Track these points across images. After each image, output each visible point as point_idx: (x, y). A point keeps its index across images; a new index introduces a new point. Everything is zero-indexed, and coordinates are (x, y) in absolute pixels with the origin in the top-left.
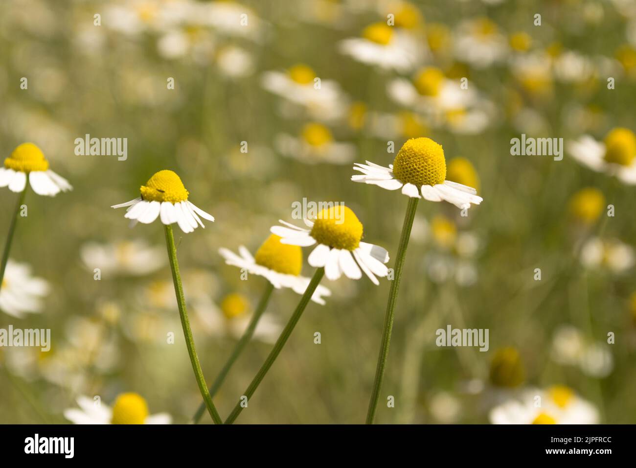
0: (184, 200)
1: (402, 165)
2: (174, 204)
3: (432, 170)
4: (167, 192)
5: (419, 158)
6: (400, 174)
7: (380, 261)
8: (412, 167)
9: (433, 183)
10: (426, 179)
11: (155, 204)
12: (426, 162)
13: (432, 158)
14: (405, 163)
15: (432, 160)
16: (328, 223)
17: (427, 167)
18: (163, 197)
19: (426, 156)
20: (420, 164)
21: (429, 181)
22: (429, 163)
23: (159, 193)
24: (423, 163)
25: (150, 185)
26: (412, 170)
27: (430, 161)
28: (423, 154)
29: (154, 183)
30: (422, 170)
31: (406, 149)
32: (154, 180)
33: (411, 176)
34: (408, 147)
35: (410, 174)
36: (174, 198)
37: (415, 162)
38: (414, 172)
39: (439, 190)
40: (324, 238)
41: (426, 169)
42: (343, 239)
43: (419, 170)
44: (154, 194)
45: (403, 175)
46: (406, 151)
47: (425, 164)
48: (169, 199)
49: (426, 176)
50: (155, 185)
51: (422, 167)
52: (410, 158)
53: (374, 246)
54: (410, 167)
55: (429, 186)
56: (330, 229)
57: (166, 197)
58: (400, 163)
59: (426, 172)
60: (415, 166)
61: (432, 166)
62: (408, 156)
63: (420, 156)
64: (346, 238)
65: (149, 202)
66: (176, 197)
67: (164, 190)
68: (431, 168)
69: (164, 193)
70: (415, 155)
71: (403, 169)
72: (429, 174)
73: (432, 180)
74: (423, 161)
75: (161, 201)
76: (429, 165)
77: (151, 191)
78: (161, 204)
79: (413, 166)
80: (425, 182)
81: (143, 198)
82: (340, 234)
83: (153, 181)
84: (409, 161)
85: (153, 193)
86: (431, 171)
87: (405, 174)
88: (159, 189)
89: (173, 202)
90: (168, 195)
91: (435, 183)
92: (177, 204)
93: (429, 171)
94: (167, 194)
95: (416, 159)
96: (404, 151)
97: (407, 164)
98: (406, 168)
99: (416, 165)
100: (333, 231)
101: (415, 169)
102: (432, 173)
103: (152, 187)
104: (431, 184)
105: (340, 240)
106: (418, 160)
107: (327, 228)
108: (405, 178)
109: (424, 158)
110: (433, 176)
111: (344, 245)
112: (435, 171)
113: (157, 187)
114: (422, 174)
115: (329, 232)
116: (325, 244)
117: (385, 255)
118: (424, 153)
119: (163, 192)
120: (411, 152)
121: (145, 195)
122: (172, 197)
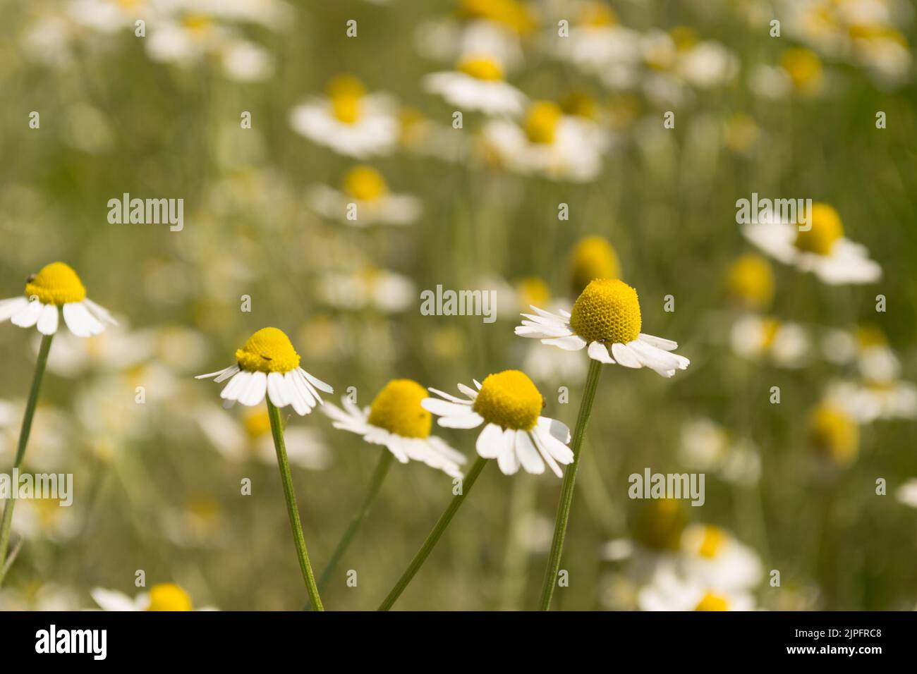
0: (295, 368)
1: (585, 317)
2: (284, 375)
3: (625, 323)
4: (274, 359)
5: (608, 309)
6: (582, 328)
7: (561, 441)
8: (598, 320)
9: (626, 340)
10: (616, 335)
11: (259, 375)
12: (618, 314)
13: (624, 308)
14: (589, 314)
15: (625, 311)
16: (500, 396)
17: (619, 321)
18: (270, 367)
19: (617, 306)
20: (609, 316)
21: (621, 338)
22: (622, 314)
23: (265, 361)
24: (613, 315)
25: (251, 349)
26: (599, 324)
27: (622, 313)
28: (612, 303)
29: (256, 347)
30: (612, 324)
31: (590, 295)
32: (256, 342)
33: (597, 331)
34: (592, 293)
35: (597, 329)
36: (284, 366)
37: (603, 313)
38: (602, 327)
39: (634, 350)
40: (495, 416)
41: (617, 322)
42: (519, 416)
43: (608, 324)
44: (258, 362)
45: (587, 330)
46: (590, 298)
47: (616, 316)
48: (278, 369)
49: (617, 331)
50: (258, 349)
51: (613, 320)
52: (595, 308)
53: (554, 420)
54: (596, 320)
55: (620, 345)
56: (502, 404)
57: (274, 366)
58: (583, 314)
59: (617, 327)
60: (603, 319)
61: (625, 319)
62: (593, 305)
63: (609, 305)
64: (523, 415)
65: (250, 374)
66: (286, 364)
67: (270, 357)
68: (624, 321)
69: (271, 361)
70: (603, 304)
71: (587, 321)
72: (621, 330)
73: (625, 336)
74: (613, 312)
75: (267, 372)
76: (621, 317)
77: (253, 358)
78: (267, 375)
79: (600, 319)
80: (616, 339)
81: (242, 367)
82: (516, 410)
83: (254, 344)
84: (595, 312)
85: (255, 361)
86: (624, 325)
87: (589, 329)
88: (264, 355)
89: (283, 372)
90: (277, 364)
91: (628, 339)
92: (287, 374)
93: (621, 325)
94: (274, 362)
95: (604, 309)
96: (587, 298)
97: (593, 316)
98: (591, 321)
99: (605, 318)
100: (506, 407)
101: (603, 323)
102: (625, 327)
103: (252, 352)
104: (622, 341)
105: (515, 418)
106: (607, 311)
107: (499, 403)
108: (590, 334)
109: (613, 307)
110: (625, 332)
111: (521, 424)
112: (629, 325)
113: (260, 352)
114: (612, 329)
115: (501, 407)
116: (496, 423)
117: (567, 433)
118: (614, 301)
119: (269, 359)
120: (597, 299)
121: (245, 364)
122: (282, 366)
